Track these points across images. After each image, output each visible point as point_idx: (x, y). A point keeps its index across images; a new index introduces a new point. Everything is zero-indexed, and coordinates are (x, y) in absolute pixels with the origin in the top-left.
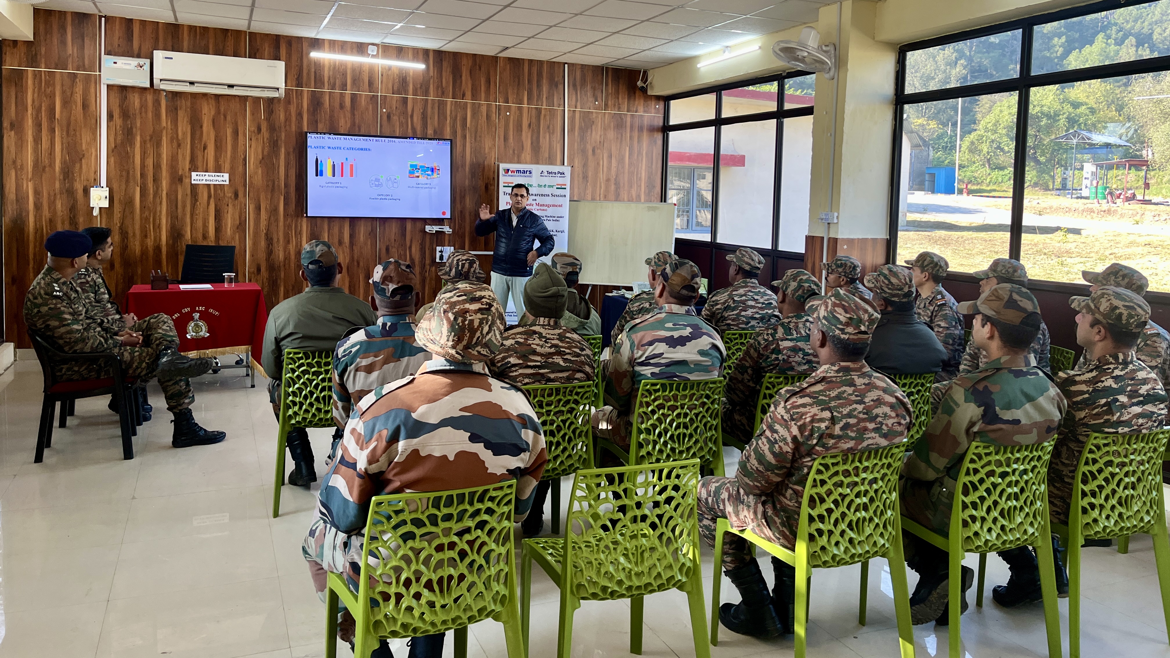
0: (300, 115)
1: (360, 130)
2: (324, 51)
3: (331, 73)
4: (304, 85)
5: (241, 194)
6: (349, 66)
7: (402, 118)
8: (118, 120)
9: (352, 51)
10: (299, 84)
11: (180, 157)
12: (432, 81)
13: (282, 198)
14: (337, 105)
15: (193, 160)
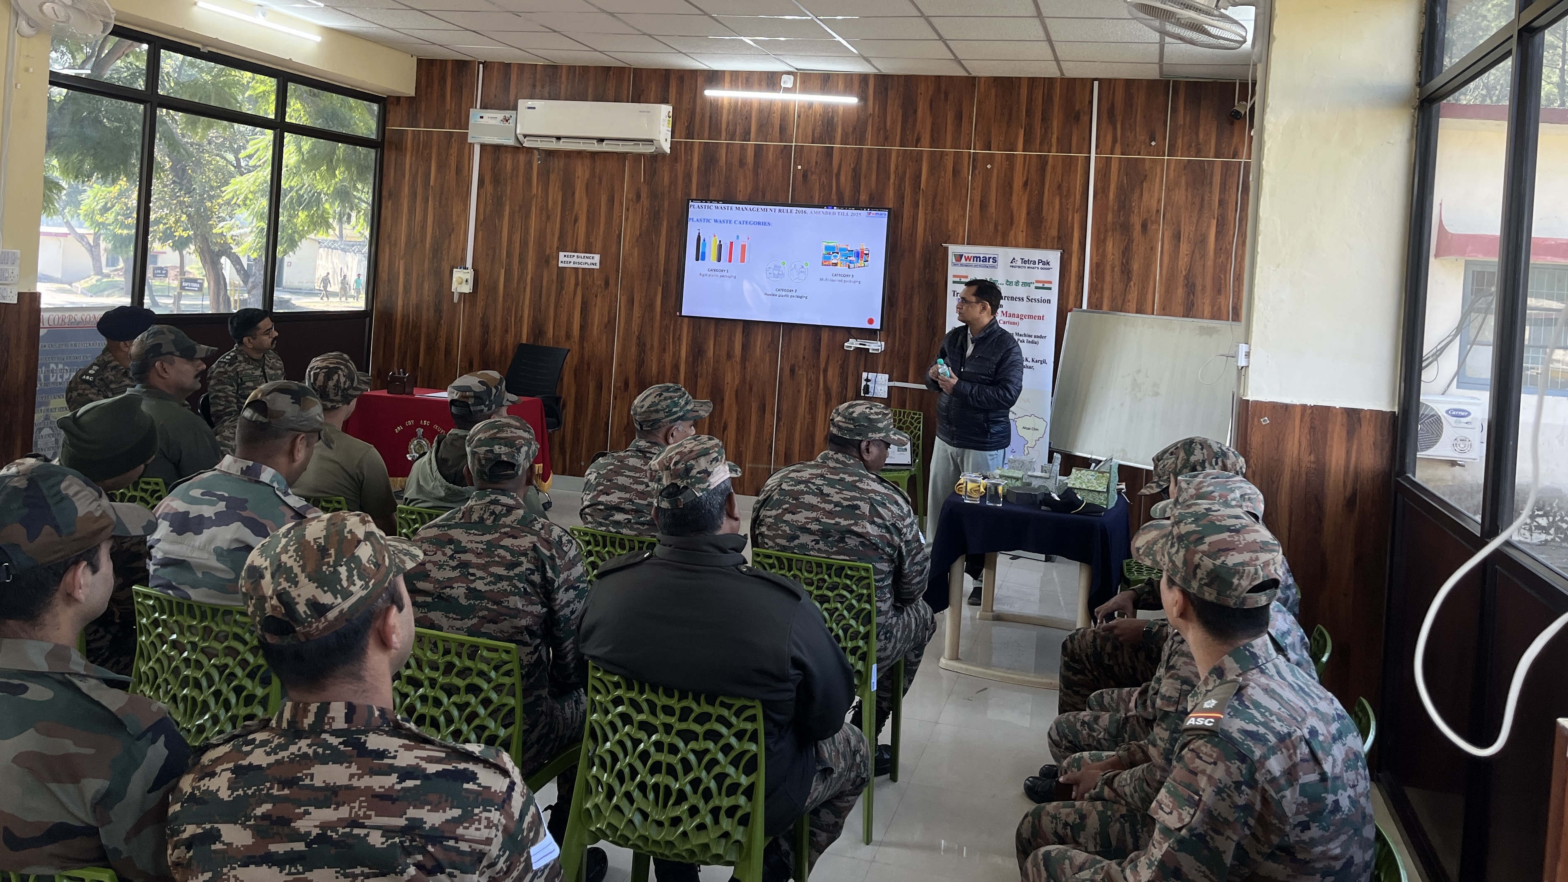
0: (688, 176)
1: (764, 195)
2: (723, 88)
3: (731, 117)
4: (696, 136)
5: (612, 282)
6: (755, 106)
7: (823, 178)
8: (489, 187)
9: (760, 85)
10: (690, 135)
11: (548, 231)
12: (870, 121)
13: (660, 289)
14: (736, 161)
15: (561, 238)
